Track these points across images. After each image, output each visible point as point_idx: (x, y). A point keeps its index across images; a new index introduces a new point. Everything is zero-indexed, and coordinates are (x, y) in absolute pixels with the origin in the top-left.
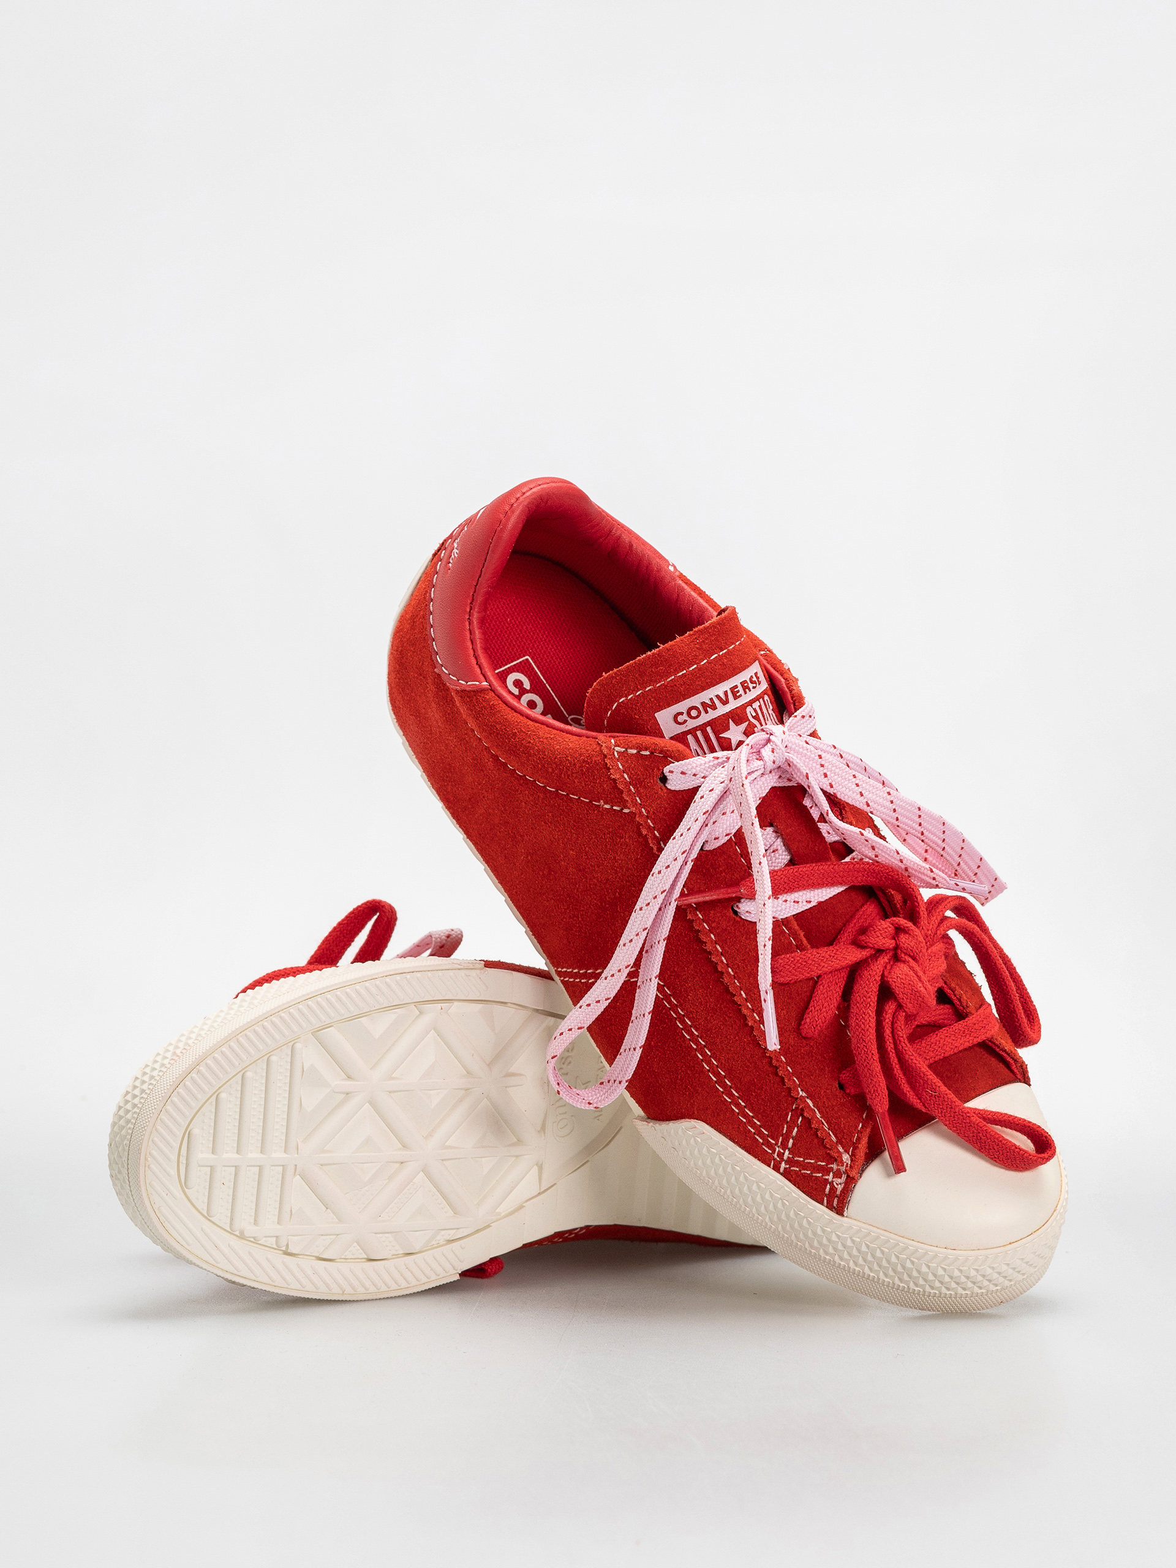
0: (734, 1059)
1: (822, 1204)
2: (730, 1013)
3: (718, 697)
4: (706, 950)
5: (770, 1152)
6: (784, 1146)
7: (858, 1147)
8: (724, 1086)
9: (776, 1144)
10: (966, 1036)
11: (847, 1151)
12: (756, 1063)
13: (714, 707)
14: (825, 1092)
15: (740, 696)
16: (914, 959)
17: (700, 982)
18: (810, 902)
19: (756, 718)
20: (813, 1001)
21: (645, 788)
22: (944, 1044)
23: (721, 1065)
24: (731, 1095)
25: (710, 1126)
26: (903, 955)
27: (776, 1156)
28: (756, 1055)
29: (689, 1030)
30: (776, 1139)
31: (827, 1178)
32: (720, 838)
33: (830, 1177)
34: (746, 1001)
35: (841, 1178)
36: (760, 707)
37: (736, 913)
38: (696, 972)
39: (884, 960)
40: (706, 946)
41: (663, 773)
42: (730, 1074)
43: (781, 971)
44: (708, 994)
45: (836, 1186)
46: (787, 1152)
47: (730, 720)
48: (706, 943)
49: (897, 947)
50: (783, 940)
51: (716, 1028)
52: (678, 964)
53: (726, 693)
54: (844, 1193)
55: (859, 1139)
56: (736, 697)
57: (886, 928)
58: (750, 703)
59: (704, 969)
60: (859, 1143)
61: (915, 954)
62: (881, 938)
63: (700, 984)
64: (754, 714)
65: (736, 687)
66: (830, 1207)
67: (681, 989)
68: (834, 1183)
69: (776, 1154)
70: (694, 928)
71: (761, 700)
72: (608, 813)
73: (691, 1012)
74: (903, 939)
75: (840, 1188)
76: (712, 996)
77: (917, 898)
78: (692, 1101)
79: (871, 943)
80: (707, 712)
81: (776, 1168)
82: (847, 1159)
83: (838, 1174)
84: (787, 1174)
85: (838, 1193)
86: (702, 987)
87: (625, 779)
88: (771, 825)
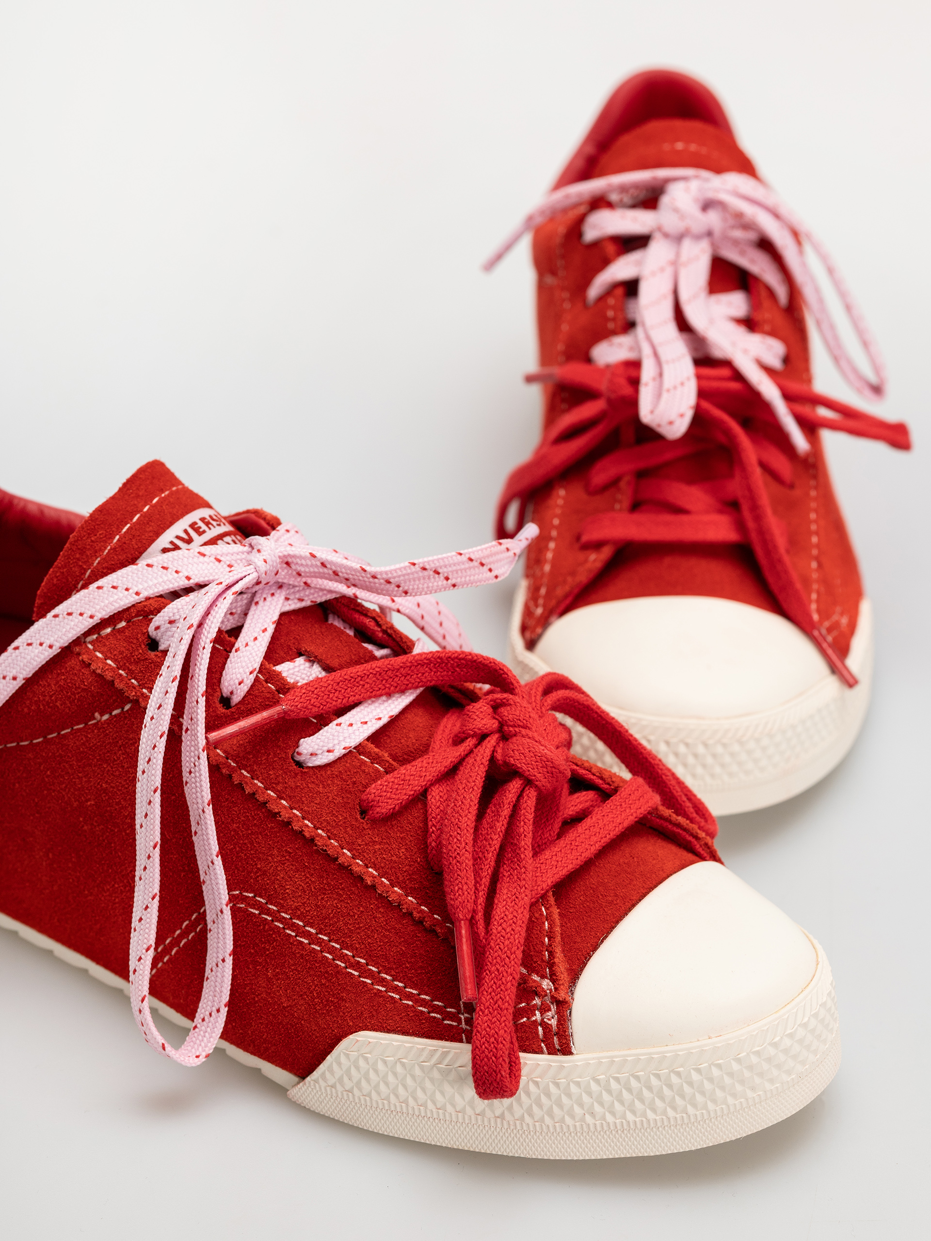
0: (368, 936)
1: (542, 1052)
2: (341, 884)
3: (178, 537)
4: (283, 821)
5: (455, 1024)
7: (554, 963)
8: (371, 975)
9: (459, 1012)
10: (625, 810)
11: (543, 977)
12: (395, 928)
13: (178, 547)
16: (525, 727)
17: (292, 865)
18: (380, 719)
20: (431, 821)
21: (137, 663)
22: (605, 825)
23: (357, 953)
24: (382, 982)
25: (374, 1030)
26: (511, 729)
27: (463, 1026)
28: (392, 918)
29: (303, 931)
31: (534, 1019)
32: (245, 680)
33: (537, 1017)
34: (353, 858)
35: (550, 1010)
37: (299, 764)
38: (283, 856)
39: (492, 741)
40: (280, 816)
41: (149, 636)
42: (371, 960)
43: (378, 802)
44: (308, 875)
45: (549, 1022)
48: (280, 812)
49: (502, 724)
50: (367, 771)
51: (332, 911)
52: (259, 859)
53: (186, 531)
54: (562, 1025)
55: (551, 954)
56: (199, 533)
57: (480, 708)
59: (290, 848)
60: (554, 958)
61: (524, 721)
62: (479, 720)
63: (294, 868)
65: (196, 523)
66: (552, 1051)
67: (274, 887)
68: (545, 1020)
69: (463, 1023)
70: (258, 801)
72: (108, 724)
73: (297, 908)
74: (504, 711)
75: (554, 1022)
76: (313, 874)
77: (503, 670)
78: (341, 1014)
79: (469, 730)
82: (548, 985)
83: (544, 1009)
85: (555, 1028)
86: (297, 870)
87: (110, 665)
88: (300, 655)
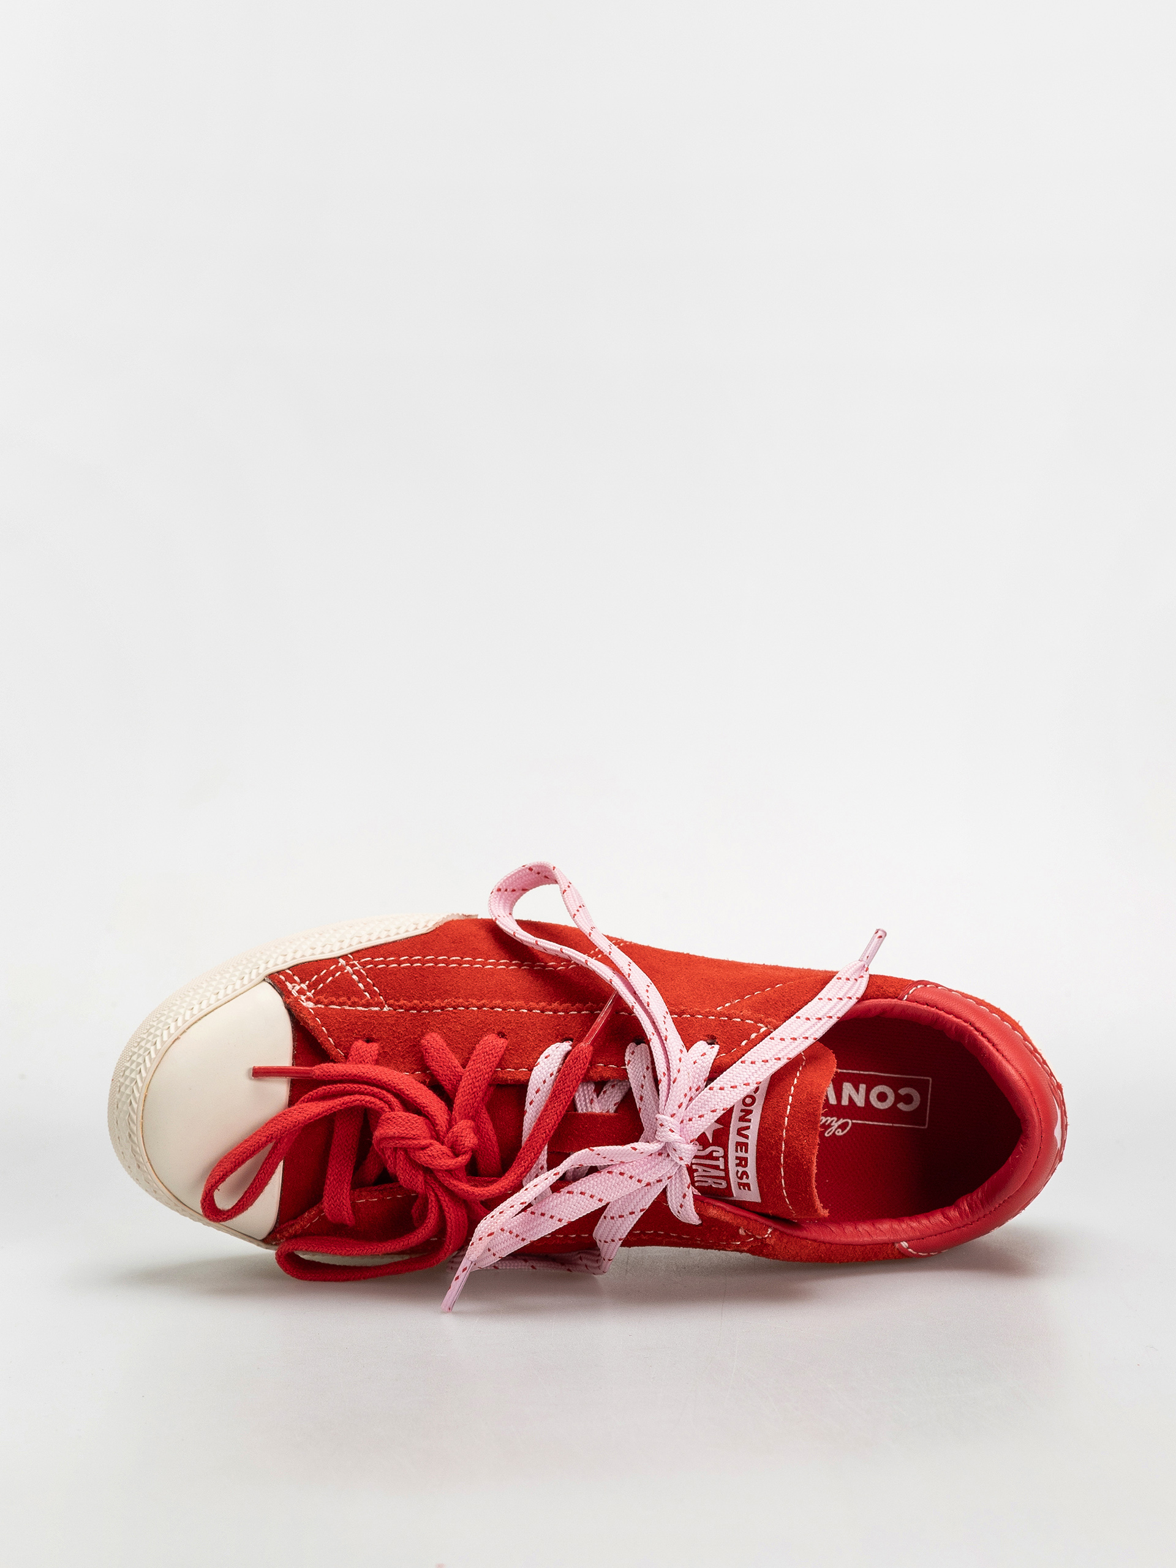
1: (289, 968)
3: (748, 1128)
5: (361, 961)
6: (357, 972)
9: (363, 968)
13: (742, 1119)
14: (374, 1024)
15: (737, 1151)
19: (710, 1156)
27: (356, 962)
30: (368, 971)
31: (306, 983)
33: (304, 986)
35: (297, 992)
36: (717, 1167)
41: (715, 1043)
45: (293, 985)
46: (351, 971)
47: (722, 1126)
53: (747, 1137)
54: (283, 987)
56: (738, 1144)
58: (726, 1157)
64: (715, 1154)
65: (746, 1151)
66: (281, 972)
68: (296, 986)
71: (722, 1174)
75: (289, 987)
80: (742, 1111)
81: (344, 957)
82: (307, 1005)
83: (301, 992)
84: (334, 960)
85: (288, 984)
